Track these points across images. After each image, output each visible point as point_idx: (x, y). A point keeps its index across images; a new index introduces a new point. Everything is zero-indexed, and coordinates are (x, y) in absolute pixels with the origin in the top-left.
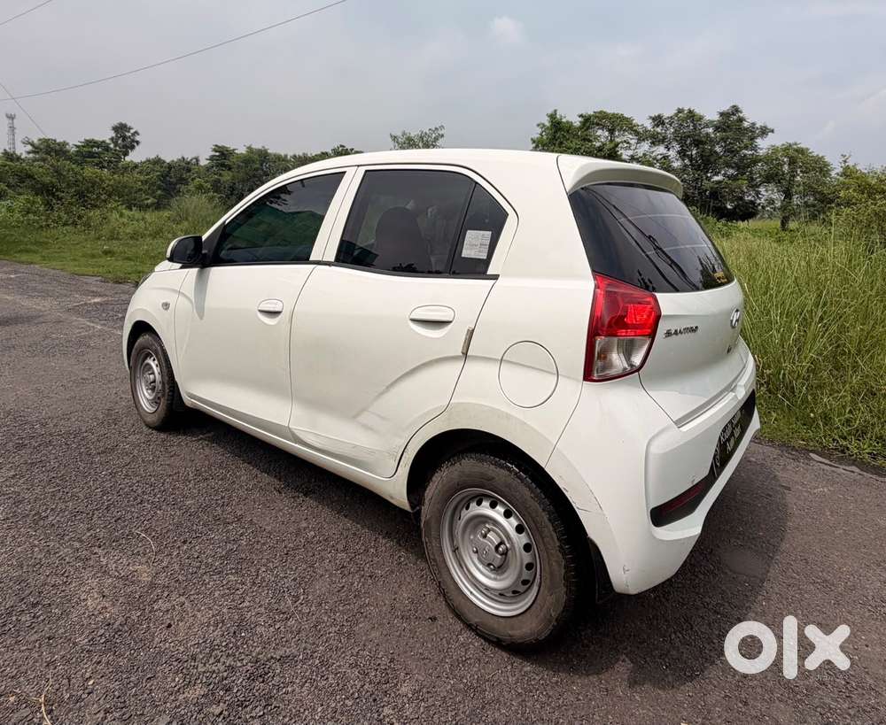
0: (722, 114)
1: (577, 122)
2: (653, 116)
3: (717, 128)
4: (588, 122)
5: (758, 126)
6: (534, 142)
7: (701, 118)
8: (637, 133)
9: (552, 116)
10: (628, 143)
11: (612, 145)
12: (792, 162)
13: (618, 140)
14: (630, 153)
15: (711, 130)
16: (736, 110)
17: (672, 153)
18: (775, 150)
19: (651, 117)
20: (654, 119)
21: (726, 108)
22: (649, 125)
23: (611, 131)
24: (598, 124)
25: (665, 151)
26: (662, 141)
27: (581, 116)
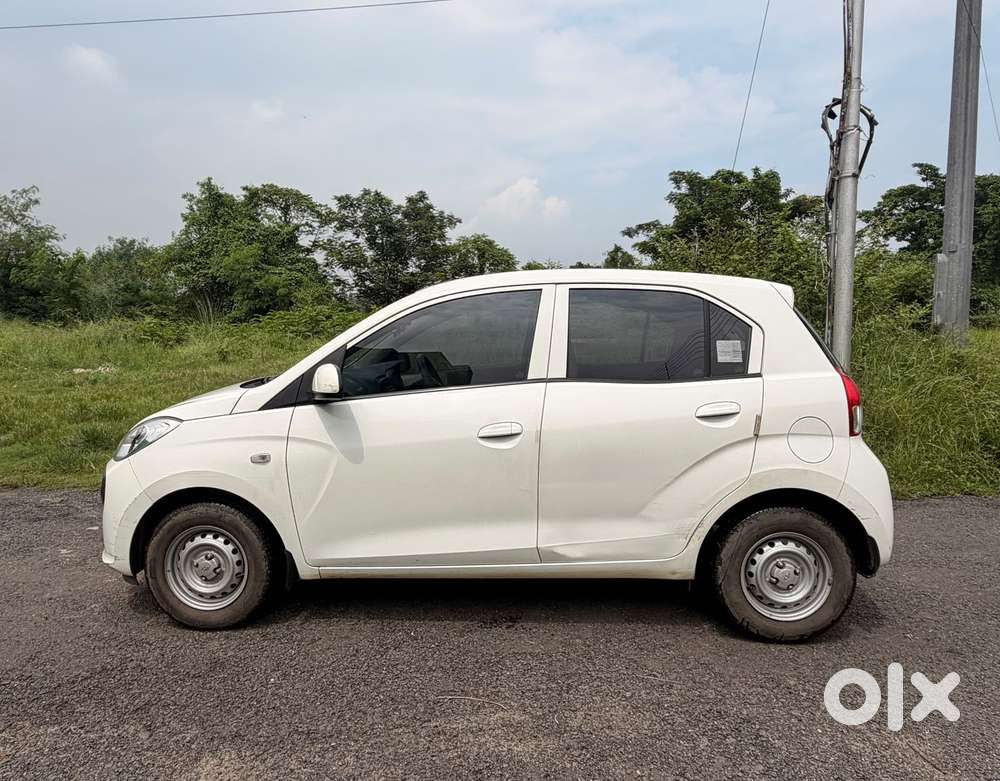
0: (410, 200)
1: (240, 196)
2: (339, 195)
3: (406, 215)
4: (254, 196)
5: (445, 215)
6: (186, 219)
7: (389, 203)
8: (319, 215)
9: (208, 186)
10: (311, 226)
11: (290, 229)
12: (481, 256)
13: (295, 221)
14: (312, 238)
15: (399, 216)
16: (422, 196)
17: (361, 240)
18: (465, 241)
19: (336, 198)
20: (340, 199)
21: (413, 193)
22: (334, 206)
23: (286, 210)
24: (266, 200)
25: (354, 238)
26: (350, 226)
27: (245, 189)
